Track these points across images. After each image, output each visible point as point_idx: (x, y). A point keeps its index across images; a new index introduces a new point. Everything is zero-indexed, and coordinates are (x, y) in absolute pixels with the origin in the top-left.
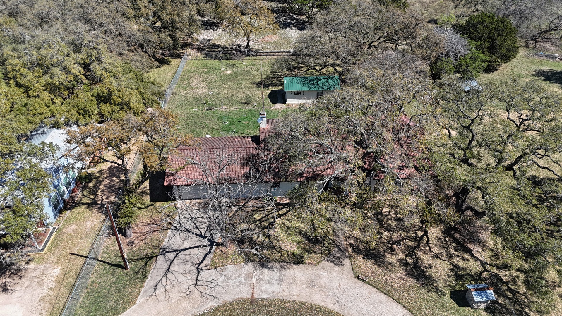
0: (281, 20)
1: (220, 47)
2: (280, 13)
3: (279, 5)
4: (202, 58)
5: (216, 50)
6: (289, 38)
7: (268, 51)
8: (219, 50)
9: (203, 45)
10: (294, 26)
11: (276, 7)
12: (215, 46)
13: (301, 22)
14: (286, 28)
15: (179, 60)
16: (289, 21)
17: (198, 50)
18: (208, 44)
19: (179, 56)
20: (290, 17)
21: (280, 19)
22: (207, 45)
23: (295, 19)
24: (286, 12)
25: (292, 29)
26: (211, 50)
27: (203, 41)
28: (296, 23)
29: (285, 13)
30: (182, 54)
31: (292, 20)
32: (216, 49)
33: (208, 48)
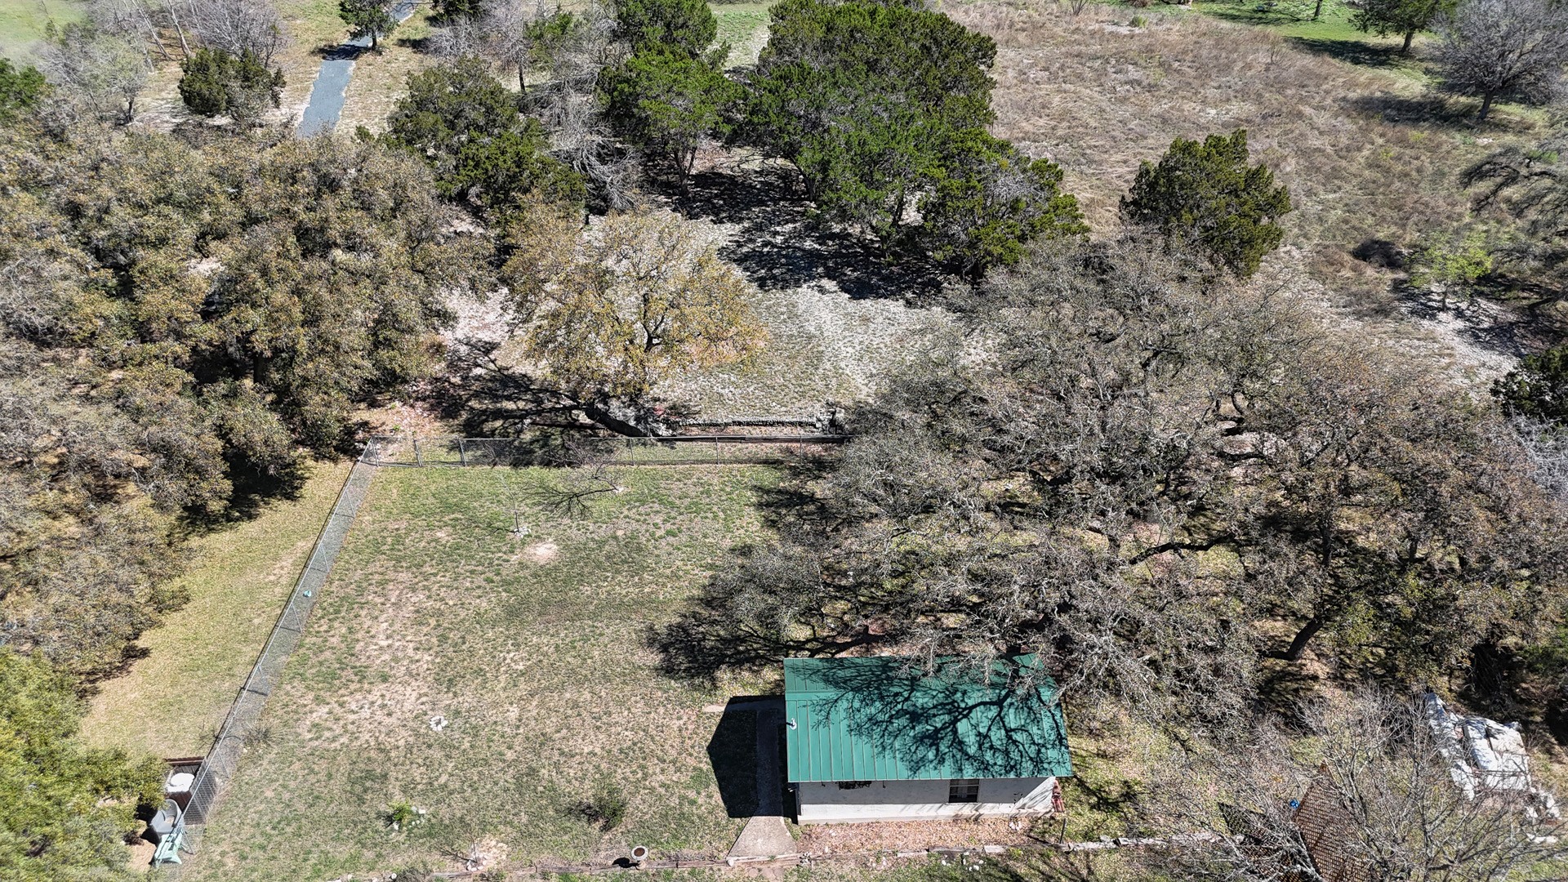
0: (779, 239)
1: (528, 389)
2: (776, 201)
3: (771, 161)
4: (443, 454)
5: (510, 405)
6: (810, 338)
7: (722, 416)
8: (521, 404)
9: (457, 380)
10: (830, 275)
11: (760, 173)
12: (505, 386)
13: (855, 254)
14: (798, 284)
15: (345, 464)
16: (808, 244)
17: (432, 408)
18: (478, 371)
19: (347, 445)
20: (814, 227)
21: (776, 233)
22: (478, 378)
23: (833, 236)
24: (796, 199)
25: (822, 290)
26: (487, 404)
27: (463, 350)
28: (836, 255)
29: (793, 202)
30: (360, 435)
31: (821, 240)
32: (509, 398)
33: (477, 395)
